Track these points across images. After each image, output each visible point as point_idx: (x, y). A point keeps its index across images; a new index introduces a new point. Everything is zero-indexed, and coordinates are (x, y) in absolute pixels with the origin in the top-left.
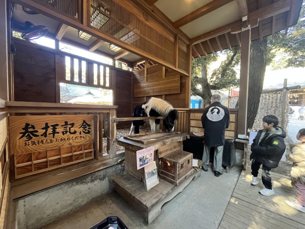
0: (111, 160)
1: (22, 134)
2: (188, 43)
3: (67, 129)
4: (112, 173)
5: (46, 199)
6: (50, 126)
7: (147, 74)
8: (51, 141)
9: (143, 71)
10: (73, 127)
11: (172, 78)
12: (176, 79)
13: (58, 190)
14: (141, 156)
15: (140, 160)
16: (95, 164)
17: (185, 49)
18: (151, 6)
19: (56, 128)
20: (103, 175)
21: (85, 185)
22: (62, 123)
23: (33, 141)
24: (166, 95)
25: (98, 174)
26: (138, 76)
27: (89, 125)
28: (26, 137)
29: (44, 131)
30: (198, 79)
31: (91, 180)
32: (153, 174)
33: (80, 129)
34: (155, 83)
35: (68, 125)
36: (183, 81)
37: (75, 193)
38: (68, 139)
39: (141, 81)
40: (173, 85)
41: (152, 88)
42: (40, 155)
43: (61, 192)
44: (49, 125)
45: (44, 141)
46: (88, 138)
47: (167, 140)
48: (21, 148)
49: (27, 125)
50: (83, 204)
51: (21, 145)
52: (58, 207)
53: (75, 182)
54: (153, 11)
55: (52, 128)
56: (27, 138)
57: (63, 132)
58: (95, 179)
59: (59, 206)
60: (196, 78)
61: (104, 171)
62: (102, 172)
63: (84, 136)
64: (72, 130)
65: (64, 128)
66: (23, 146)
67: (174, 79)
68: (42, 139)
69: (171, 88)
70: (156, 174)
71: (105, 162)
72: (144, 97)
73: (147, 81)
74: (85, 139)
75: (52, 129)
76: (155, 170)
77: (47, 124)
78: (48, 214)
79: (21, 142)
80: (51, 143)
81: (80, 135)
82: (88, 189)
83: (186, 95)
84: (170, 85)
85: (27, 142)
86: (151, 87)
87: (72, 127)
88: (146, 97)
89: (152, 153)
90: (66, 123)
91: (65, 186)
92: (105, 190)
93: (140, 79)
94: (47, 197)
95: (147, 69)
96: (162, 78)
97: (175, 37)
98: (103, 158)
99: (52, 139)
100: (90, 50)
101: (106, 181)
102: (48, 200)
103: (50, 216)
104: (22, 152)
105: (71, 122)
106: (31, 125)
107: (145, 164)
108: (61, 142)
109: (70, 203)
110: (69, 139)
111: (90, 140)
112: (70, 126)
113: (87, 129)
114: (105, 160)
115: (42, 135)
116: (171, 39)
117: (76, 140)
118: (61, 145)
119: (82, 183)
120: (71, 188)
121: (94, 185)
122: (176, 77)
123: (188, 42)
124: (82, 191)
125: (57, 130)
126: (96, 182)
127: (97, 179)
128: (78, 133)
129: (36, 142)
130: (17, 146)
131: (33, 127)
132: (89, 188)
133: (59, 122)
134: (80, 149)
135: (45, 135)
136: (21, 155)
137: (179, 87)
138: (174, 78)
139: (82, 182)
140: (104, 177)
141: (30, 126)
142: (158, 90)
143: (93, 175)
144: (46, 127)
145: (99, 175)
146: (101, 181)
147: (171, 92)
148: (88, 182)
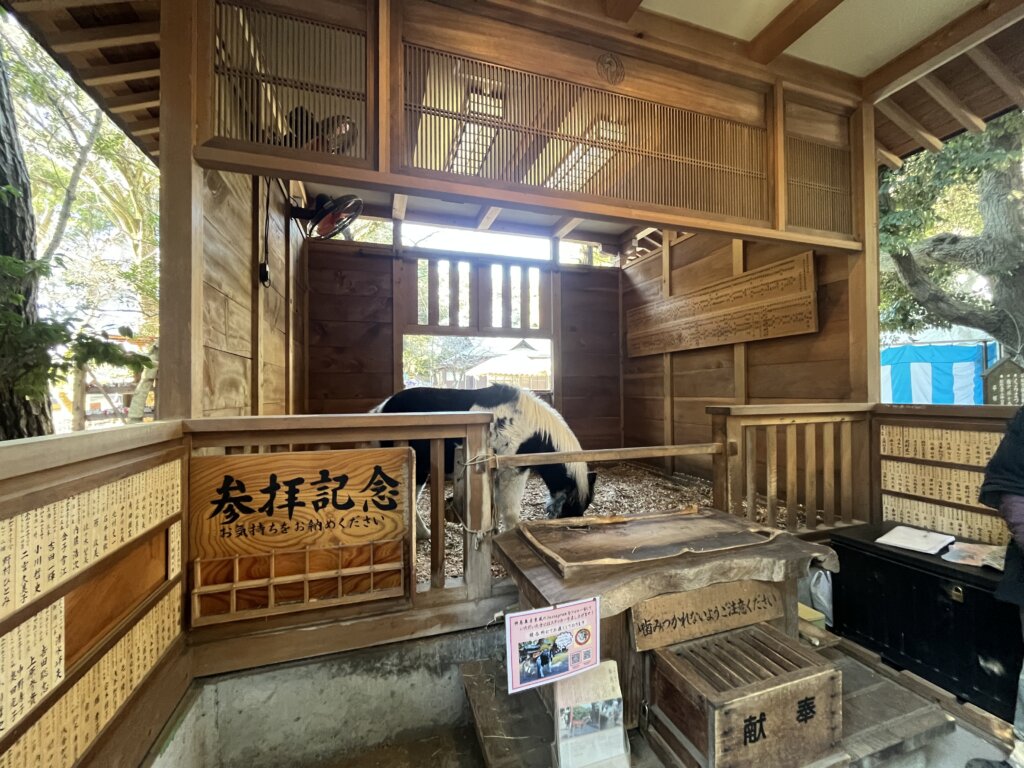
0: (471, 607)
1: (216, 506)
2: (849, 103)
3: (326, 493)
4: (475, 655)
5: (269, 698)
6: (281, 484)
7: (672, 268)
8: (285, 528)
9: (656, 259)
10: (345, 487)
11: (777, 269)
12: (795, 273)
13: (299, 679)
14: (527, 639)
15: (523, 653)
16: (414, 612)
17: (829, 132)
18: (630, 22)
19: (298, 491)
20: (442, 658)
21: (380, 680)
22: (314, 476)
23: (240, 524)
24: (748, 345)
25: (423, 649)
26: (639, 281)
27: (393, 483)
28: (225, 512)
29: (267, 497)
30: (959, 246)
31: (400, 667)
32: (597, 720)
33: (362, 494)
34: (704, 298)
35: (330, 480)
36: (833, 277)
37: (349, 700)
38: (328, 523)
39: (652, 298)
40: (781, 299)
41: (691, 319)
42: (256, 566)
43: (307, 684)
44: (280, 480)
45: (267, 527)
46: (389, 526)
47: (689, 572)
48: (213, 543)
49: (228, 479)
50: (372, 741)
51: (213, 533)
52: (299, 729)
53: (350, 663)
54: (640, 36)
55: (286, 488)
56: (227, 517)
57: (315, 503)
58: (411, 667)
59: (303, 728)
60: (945, 246)
61: (445, 642)
62: (436, 644)
63: (378, 518)
64: (343, 496)
65: (319, 489)
66: (218, 537)
67: (786, 275)
68: (261, 520)
69: (770, 316)
70: (617, 725)
71: (449, 610)
72: (662, 355)
73: (671, 294)
74: (379, 527)
75: (286, 492)
76: (609, 703)
77: (273, 478)
78: (273, 745)
79: (214, 527)
80: (283, 535)
81: (363, 514)
82: (389, 694)
83: (851, 340)
84: (765, 302)
85: (226, 526)
86: (687, 316)
87: (341, 487)
88: (669, 356)
89: (589, 628)
90: (325, 475)
91: (319, 669)
92: (450, 713)
93: (647, 290)
94: (269, 692)
95: (671, 249)
96: (732, 275)
97: (767, 97)
98: (442, 597)
99: (287, 521)
100: (480, 227)
101: (450, 678)
102: (273, 700)
103: (277, 752)
104: (215, 555)
105: (339, 473)
106: (238, 482)
107: (547, 674)
108: (310, 533)
109: (334, 728)
110: (332, 525)
111: (396, 532)
112: (337, 485)
113: (385, 493)
114: (450, 603)
115: (261, 510)
116: (743, 116)
117: (354, 530)
118: (309, 540)
119: (369, 671)
120: (335, 679)
121: (408, 685)
122: (790, 265)
123: (847, 97)
124: (370, 697)
125: (300, 497)
126: (417, 677)
127: (418, 667)
128: (358, 507)
129: (246, 527)
130: (205, 537)
131: (241, 487)
132: (393, 694)
133: (304, 473)
134: (364, 557)
135: (268, 508)
136: (211, 563)
137: (812, 308)
138: (784, 267)
139: (369, 666)
140: (444, 666)
141: (234, 484)
142: (714, 326)
143: (407, 651)
144: (273, 488)
145: (427, 655)
146: (435, 676)
147: (770, 328)
148: (390, 672)
